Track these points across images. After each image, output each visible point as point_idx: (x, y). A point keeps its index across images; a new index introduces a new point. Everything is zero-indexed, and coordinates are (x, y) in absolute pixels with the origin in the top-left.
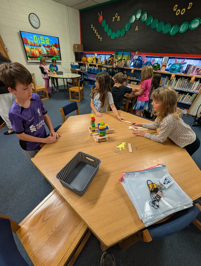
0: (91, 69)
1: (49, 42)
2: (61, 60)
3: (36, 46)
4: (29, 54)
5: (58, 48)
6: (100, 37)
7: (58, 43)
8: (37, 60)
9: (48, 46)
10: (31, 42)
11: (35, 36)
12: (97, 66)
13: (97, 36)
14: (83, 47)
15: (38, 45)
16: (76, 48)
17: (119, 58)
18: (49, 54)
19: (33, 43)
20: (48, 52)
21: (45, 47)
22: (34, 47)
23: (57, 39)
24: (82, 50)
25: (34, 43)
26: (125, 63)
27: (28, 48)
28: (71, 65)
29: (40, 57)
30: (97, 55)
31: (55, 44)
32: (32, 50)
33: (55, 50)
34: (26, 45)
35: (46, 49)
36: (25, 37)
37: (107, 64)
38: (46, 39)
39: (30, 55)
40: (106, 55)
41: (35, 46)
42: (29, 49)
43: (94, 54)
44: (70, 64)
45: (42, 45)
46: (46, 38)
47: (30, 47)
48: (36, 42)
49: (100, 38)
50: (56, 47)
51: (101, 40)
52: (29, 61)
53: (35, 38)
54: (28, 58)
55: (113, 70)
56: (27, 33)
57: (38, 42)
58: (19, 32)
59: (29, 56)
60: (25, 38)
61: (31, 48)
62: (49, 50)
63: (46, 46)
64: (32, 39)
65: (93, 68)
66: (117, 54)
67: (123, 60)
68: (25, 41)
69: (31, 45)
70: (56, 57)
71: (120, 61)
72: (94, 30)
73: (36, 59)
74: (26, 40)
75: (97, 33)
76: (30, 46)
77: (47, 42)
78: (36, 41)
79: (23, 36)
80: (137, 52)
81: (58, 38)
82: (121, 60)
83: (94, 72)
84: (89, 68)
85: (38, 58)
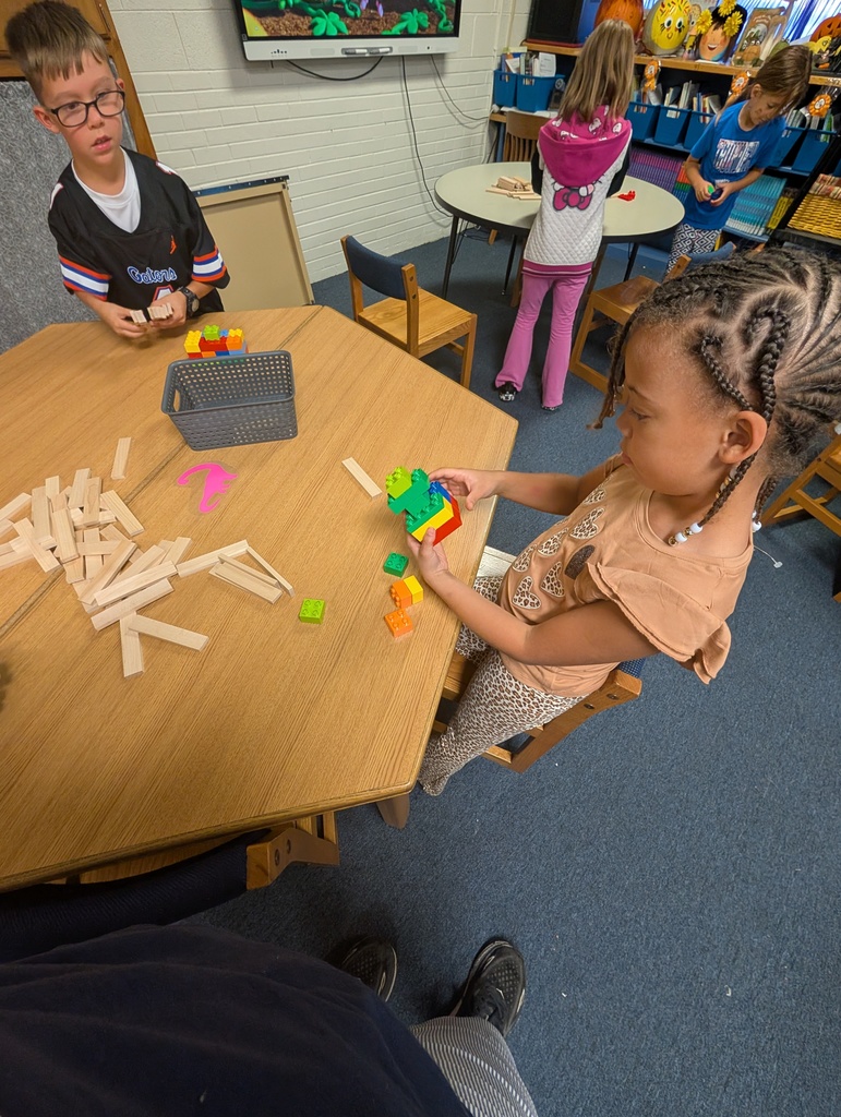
0: (656, 110)
2: (455, 33)
8: (313, 37)
28: (500, 74)
44: (494, 64)
52: (253, 51)
54: (248, 18)
65: (677, 102)
73: (304, 24)
83: (682, 139)
84: (650, 106)
85: (318, 20)
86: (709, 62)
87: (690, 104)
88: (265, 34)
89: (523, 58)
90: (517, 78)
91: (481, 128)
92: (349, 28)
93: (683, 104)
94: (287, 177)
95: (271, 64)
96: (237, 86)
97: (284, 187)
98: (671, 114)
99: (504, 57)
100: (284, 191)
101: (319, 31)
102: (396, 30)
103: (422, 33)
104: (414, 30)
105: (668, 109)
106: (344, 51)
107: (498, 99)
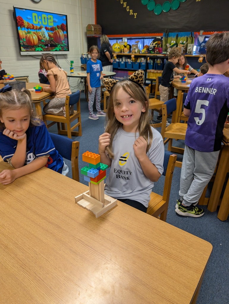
0: (119, 62)
1: (53, 23)
2: (68, 50)
3: (35, 28)
4: (24, 41)
5: (65, 31)
6: (133, 12)
7: (65, 24)
8: (35, 51)
9: (52, 29)
10: (28, 24)
11: (34, 14)
12: (133, 56)
13: (128, 11)
14: (101, 28)
15: (39, 27)
16: (92, 31)
17: (173, 42)
18: (52, 41)
19: (31, 24)
20: (51, 38)
21: (48, 31)
22: (32, 31)
23: (65, 18)
24: (100, 34)
25: (33, 25)
26: (184, 48)
27: (22, 32)
28: (82, 58)
29: (40, 45)
30: (128, 39)
31: (61, 25)
32: (28, 35)
33: (61, 34)
34: (21, 27)
35: (48, 34)
36: (21, 16)
37: (151, 52)
38: (49, 18)
39: (24, 43)
40: (144, 38)
41: (33, 28)
42: (24, 33)
43: (122, 39)
44: (80, 56)
45: (43, 26)
46: (49, 16)
47: (26, 31)
48: (35, 23)
49: (133, 14)
50: (63, 30)
51: (135, 17)
52: (22, 53)
53: (35, 16)
54: (22, 48)
55: (163, 62)
56: (24, 10)
57: (39, 22)
58: (12, 9)
59: (24, 45)
60: (20, 18)
61: (28, 32)
62: (52, 35)
63: (50, 28)
64: (30, 19)
65: (123, 61)
66: (167, 36)
67: (180, 43)
68: (19, 22)
69: (28, 28)
70: (62, 45)
71: (175, 46)
72: (122, 3)
73: (33, 49)
74: (22, 20)
75: (128, 7)
76: (26, 29)
77: (51, 22)
78: (36, 21)
79: (17, 16)
80: (202, 32)
81: (66, 16)
82: (176, 44)
83: (126, 67)
84: (117, 62)
85: (37, 48)
86: (127, 53)
87: (125, 60)
88: (25, 51)
89: (86, 55)
90: (85, 59)
91: (79, 69)
92: (43, 50)
93: (124, 61)
94: (28, 76)
95: (26, 56)
96: (18, 60)
97: (27, 78)
98: (122, 63)
99: (82, 55)
100: (27, 79)
101: (37, 50)
102: (54, 50)
103: (60, 50)
104: (58, 50)
105: (121, 62)
106: (42, 53)
107: (82, 63)
